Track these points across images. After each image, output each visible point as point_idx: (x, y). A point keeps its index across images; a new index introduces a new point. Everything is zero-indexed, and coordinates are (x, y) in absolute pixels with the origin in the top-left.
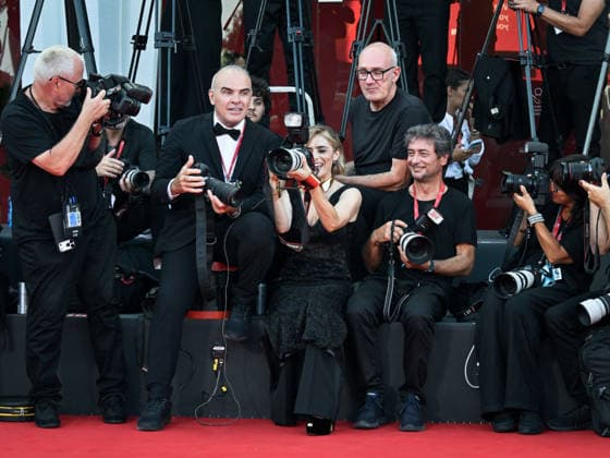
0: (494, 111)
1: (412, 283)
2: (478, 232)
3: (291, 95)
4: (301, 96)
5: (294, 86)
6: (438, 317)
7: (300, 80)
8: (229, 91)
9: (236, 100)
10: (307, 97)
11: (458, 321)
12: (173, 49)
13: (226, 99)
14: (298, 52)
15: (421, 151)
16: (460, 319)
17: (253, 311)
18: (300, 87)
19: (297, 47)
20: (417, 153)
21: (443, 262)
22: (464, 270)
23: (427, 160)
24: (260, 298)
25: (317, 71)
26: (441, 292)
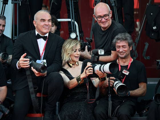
0: (154, 28)
1: (121, 101)
2: (147, 78)
3: (69, 22)
4: (73, 23)
5: (70, 18)
6: (132, 115)
7: (72, 16)
8: (44, 20)
9: (47, 24)
10: (76, 23)
11: (140, 116)
12: (19, 4)
13: (42, 23)
14: (72, 4)
15: (123, 46)
16: (141, 115)
17: (54, 113)
18: (73, 19)
19: (71, 2)
20: (121, 47)
21: (134, 91)
22: (143, 94)
23: (126, 49)
24: (57, 108)
25: (80, 13)
26: (133, 104)
